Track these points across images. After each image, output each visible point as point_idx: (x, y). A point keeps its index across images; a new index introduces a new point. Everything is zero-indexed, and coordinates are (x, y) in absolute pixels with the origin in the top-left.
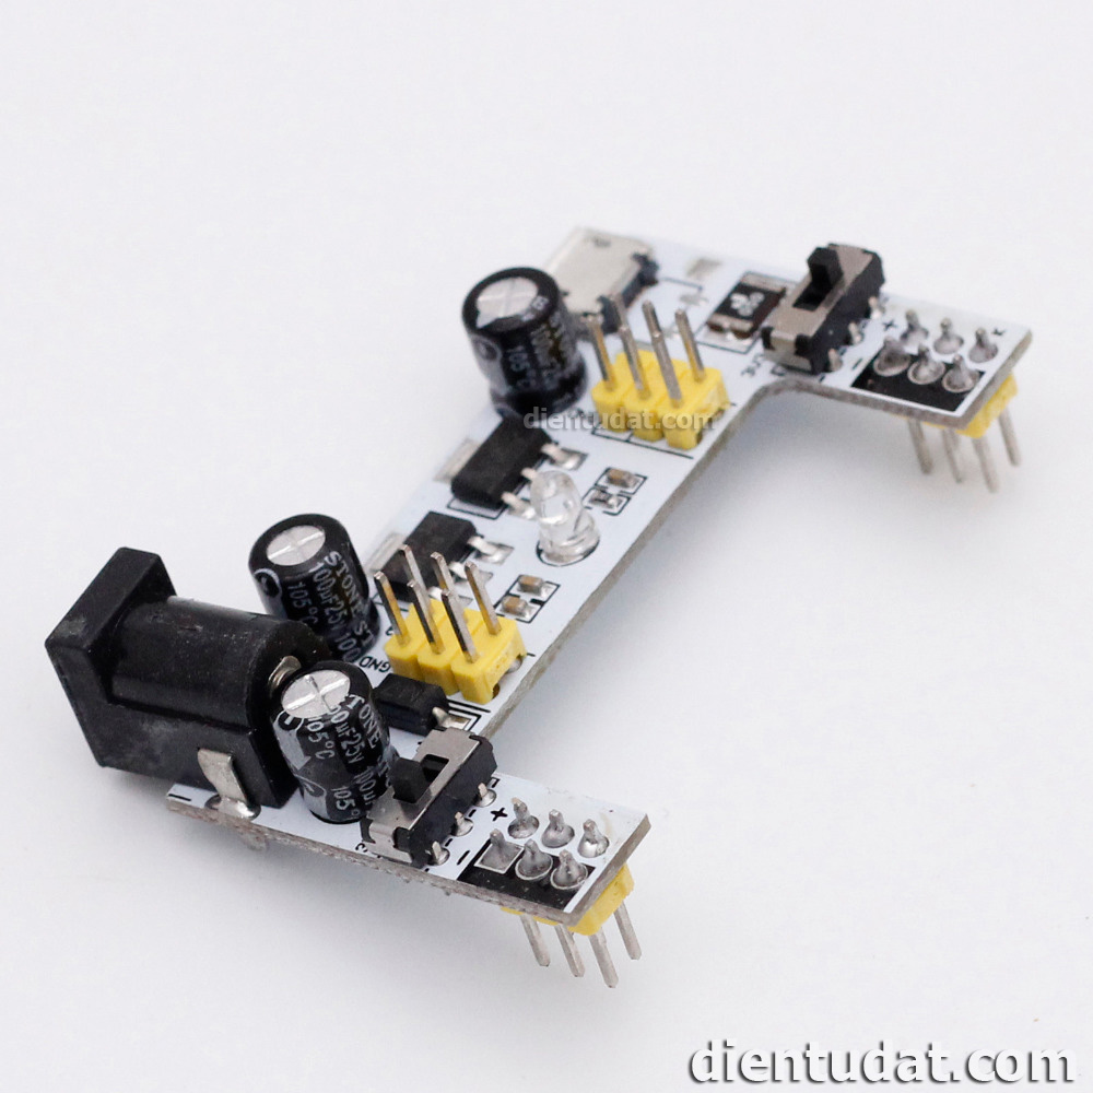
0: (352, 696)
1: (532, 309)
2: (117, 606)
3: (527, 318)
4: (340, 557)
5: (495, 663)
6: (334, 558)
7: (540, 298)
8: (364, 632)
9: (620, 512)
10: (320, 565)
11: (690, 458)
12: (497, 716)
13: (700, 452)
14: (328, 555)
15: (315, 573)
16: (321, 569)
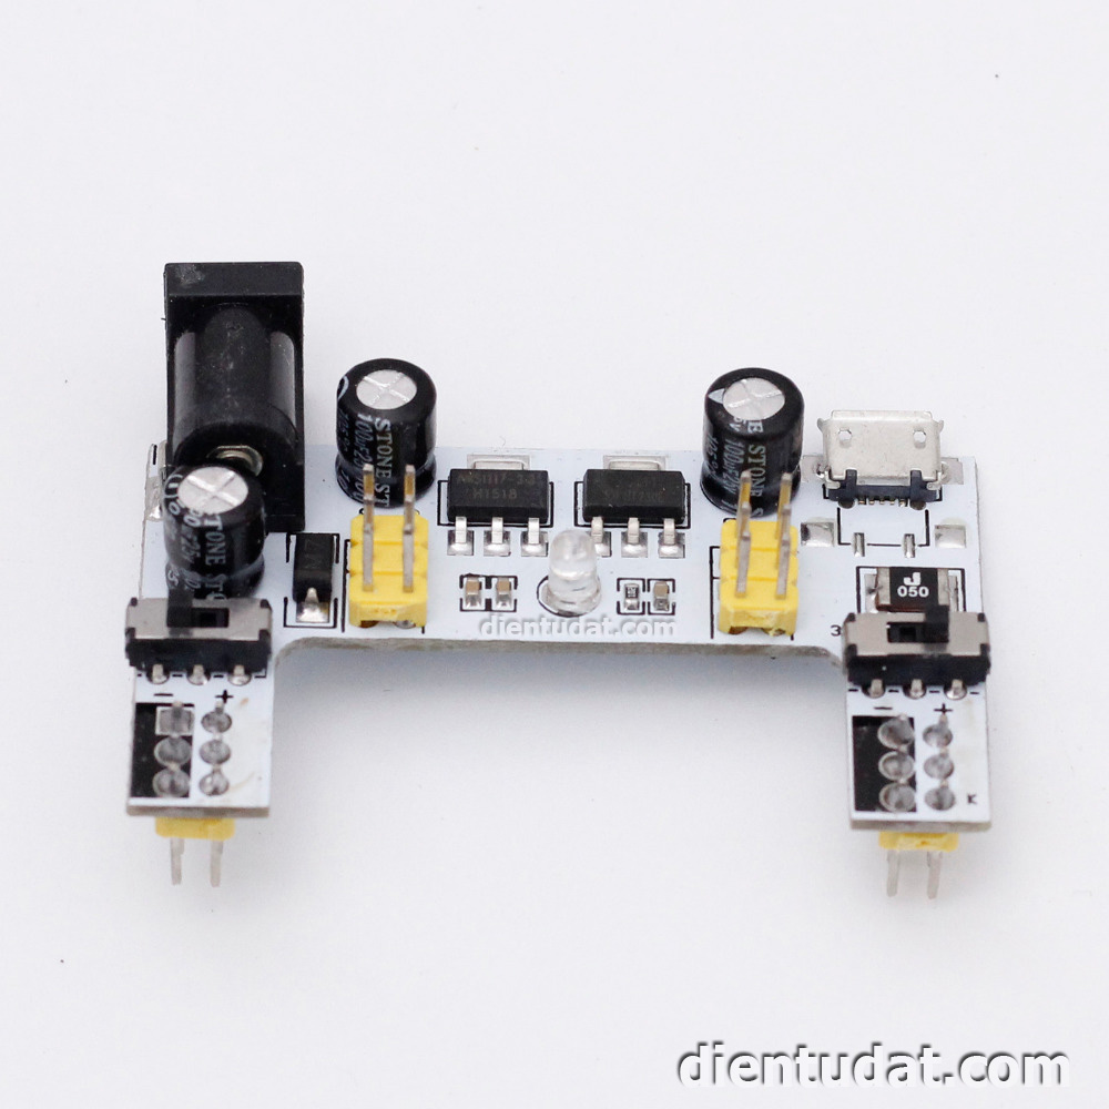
0: (218, 518)
1: (744, 425)
2: (233, 294)
3: (735, 427)
4: (388, 429)
5: (376, 606)
6: (383, 425)
7: (760, 424)
8: (383, 493)
9: (625, 614)
10: (369, 419)
11: (712, 637)
12: (344, 640)
13: (722, 639)
14: (382, 419)
15: (360, 419)
16: (367, 422)
